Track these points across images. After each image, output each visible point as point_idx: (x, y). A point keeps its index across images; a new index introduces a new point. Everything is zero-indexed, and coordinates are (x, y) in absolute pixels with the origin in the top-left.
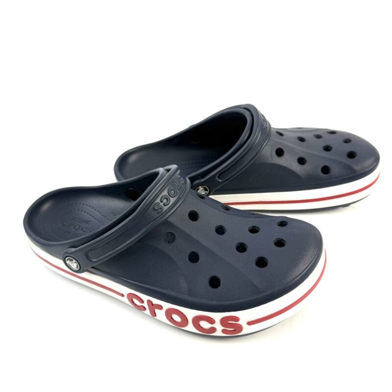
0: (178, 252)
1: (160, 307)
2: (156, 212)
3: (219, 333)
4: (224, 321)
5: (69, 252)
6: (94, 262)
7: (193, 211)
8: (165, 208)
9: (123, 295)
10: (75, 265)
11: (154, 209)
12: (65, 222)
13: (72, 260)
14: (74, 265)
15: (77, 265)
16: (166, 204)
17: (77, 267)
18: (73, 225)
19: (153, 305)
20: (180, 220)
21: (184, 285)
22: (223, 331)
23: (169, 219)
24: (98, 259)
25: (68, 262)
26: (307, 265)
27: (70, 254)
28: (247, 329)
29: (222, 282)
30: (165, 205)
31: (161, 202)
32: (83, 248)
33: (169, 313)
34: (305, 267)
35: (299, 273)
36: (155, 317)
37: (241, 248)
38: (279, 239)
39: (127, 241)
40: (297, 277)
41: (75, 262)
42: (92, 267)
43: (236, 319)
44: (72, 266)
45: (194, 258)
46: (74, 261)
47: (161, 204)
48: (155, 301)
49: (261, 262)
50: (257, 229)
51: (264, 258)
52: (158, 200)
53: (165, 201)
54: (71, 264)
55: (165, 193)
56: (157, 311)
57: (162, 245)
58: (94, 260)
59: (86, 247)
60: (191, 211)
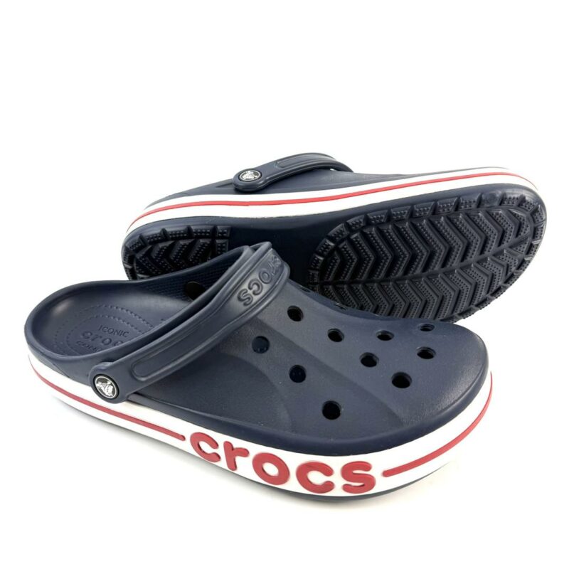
0: (274, 365)
1: (245, 453)
2: (242, 303)
3: (338, 492)
4: (347, 471)
5: (103, 368)
6: (142, 382)
7: (294, 307)
8: (256, 298)
9: (183, 438)
10: (111, 388)
11: (239, 299)
12: (89, 334)
13: (105, 381)
14: (108, 389)
15: (114, 389)
16: (256, 293)
17: (113, 392)
18: (101, 337)
19: (233, 449)
20: (276, 319)
21: (284, 415)
22: (346, 488)
23: (259, 317)
24: (150, 377)
25: (98, 385)
26: (470, 384)
27: (104, 370)
28: (382, 484)
29: (342, 410)
30: (254, 293)
31: (250, 288)
32: (126, 361)
33: (259, 462)
34: (467, 387)
35: (459, 396)
36: (235, 472)
37: (369, 361)
38: (424, 348)
39: (196, 347)
40: (457, 400)
41: (111, 384)
42: (136, 393)
43: (367, 466)
44: (105, 392)
45: (298, 374)
46: (110, 382)
47: (250, 292)
48: (238, 443)
49: (401, 381)
50: (389, 335)
51: (405, 374)
52: (245, 286)
53: (255, 287)
54: (103, 389)
55: (255, 276)
56: (239, 460)
57: (249, 355)
58: (143, 379)
59: (131, 358)
60: (291, 307)
